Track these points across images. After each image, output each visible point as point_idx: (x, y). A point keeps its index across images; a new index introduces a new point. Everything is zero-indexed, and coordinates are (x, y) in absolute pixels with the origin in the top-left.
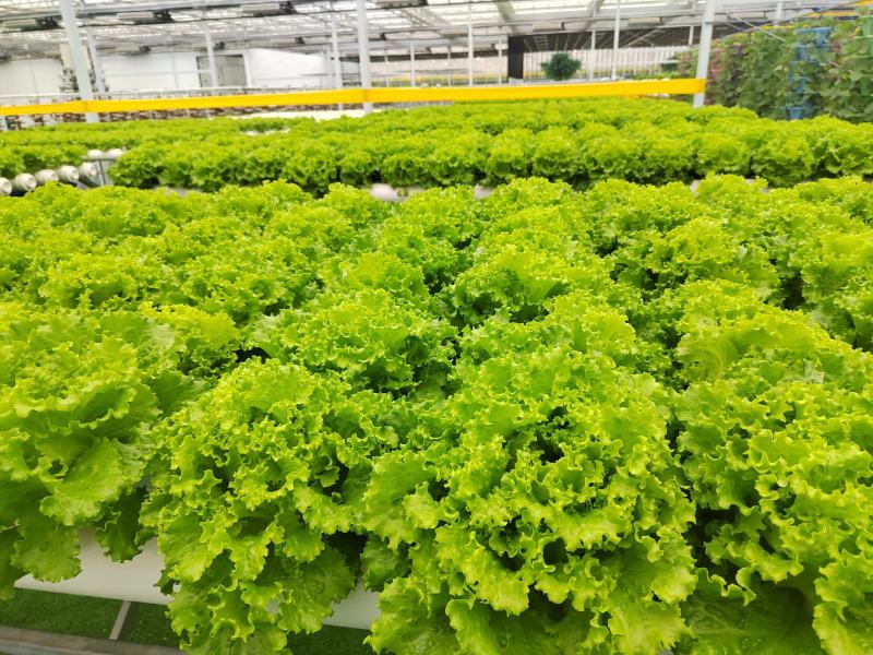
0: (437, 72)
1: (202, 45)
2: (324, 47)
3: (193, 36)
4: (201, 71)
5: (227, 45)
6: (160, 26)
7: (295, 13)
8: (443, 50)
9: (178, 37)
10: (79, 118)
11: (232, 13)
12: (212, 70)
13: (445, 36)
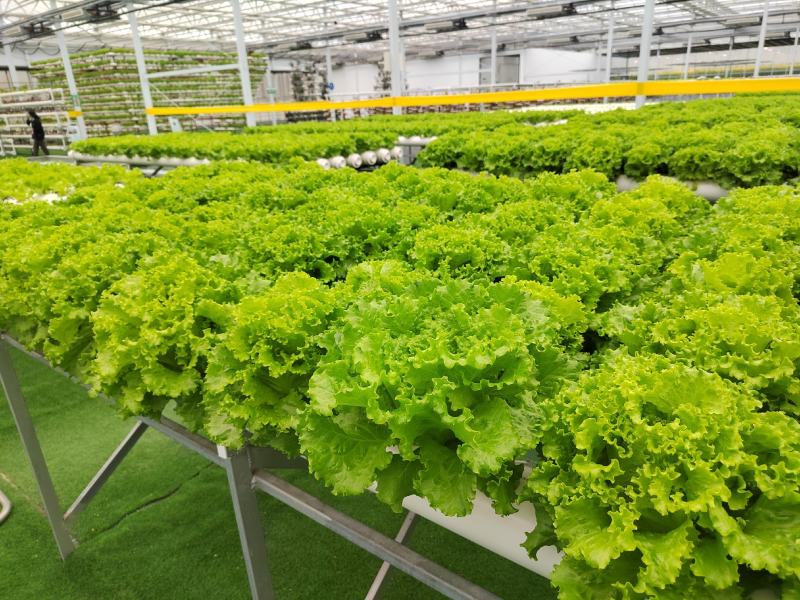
0: (714, 64)
1: (487, 47)
2: (596, 44)
3: (480, 40)
4: (483, 71)
5: (507, 46)
6: (455, 33)
7: (576, 13)
8: (727, 41)
9: (467, 41)
10: (385, 111)
11: (517, 17)
12: (492, 69)
13: (730, 27)
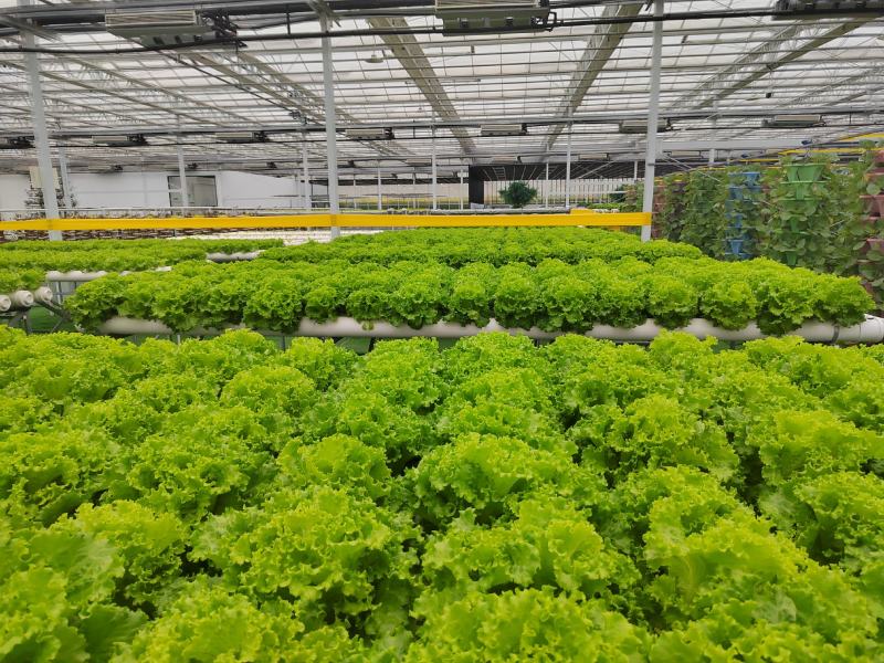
0: (403, 196)
1: (174, 165)
2: (295, 172)
3: (166, 158)
4: (172, 191)
5: (199, 167)
6: (134, 149)
7: (269, 141)
8: (409, 177)
9: (151, 157)
10: (42, 234)
11: (208, 138)
12: (183, 190)
